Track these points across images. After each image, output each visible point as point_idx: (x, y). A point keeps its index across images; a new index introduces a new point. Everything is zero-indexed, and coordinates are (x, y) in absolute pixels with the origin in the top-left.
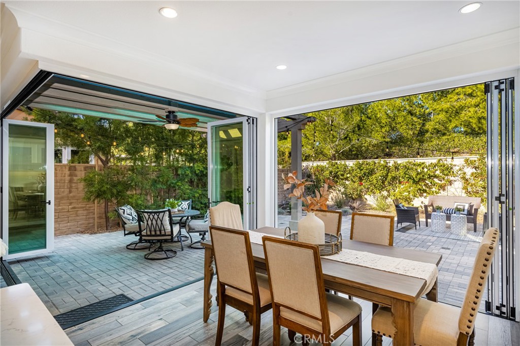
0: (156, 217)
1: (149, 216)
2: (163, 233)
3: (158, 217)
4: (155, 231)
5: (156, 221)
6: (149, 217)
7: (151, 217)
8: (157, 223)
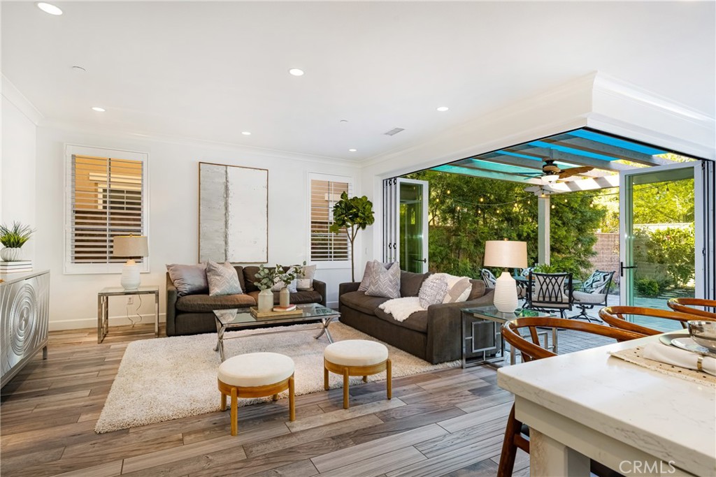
0: (553, 281)
1: (545, 279)
2: (559, 300)
3: (556, 281)
4: (550, 297)
5: (553, 286)
6: (545, 281)
7: (548, 280)
8: (553, 288)
